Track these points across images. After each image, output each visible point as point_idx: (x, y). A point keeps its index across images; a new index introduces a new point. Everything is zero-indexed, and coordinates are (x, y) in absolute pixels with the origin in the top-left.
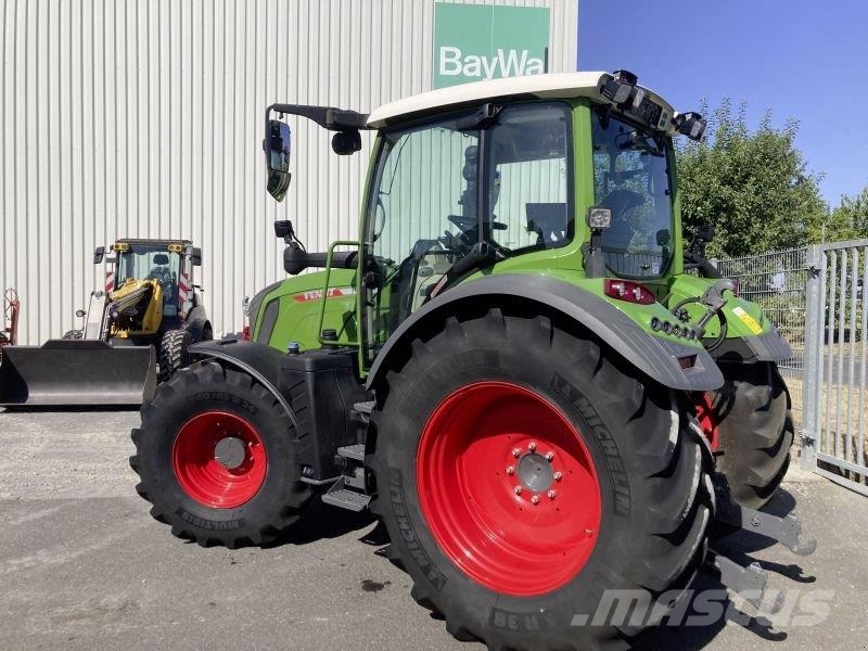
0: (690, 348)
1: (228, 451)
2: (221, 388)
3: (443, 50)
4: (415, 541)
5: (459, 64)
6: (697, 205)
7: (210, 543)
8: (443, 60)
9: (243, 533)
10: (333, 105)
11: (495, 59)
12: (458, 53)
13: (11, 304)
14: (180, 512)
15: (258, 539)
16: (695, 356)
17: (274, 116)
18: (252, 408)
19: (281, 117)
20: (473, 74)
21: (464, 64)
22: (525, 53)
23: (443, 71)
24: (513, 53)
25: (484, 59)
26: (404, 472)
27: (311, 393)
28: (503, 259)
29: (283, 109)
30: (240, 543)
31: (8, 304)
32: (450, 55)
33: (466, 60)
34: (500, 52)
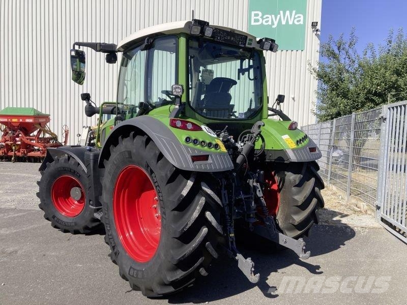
0: (204, 151)
1: (75, 193)
2: (67, 165)
3: (253, 13)
4: (111, 235)
5: (261, 20)
6: (378, 85)
7: (66, 231)
8: (253, 18)
9: (76, 228)
10: (98, 41)
11: (279, 16)
12: (260, 14)
13: (65, 131)
14: (54, 217)
15: (82, 231)
16: (208, 156)
17: (77, 47)
18: (78, 175)
19: (79, 48)
20: (267, 24)
21: (263, 19)
22: (294, 12)
23: (253, 23)
24: (288, 13)
25: (273, 16)
26: (109, 204)
27: (92, 168)
28: (152, 110)
29: (79, 44)
30: (76, 232)
31: (64, 131)
32: (256, 15)
33: (265, 17)
34: (281, 12)
